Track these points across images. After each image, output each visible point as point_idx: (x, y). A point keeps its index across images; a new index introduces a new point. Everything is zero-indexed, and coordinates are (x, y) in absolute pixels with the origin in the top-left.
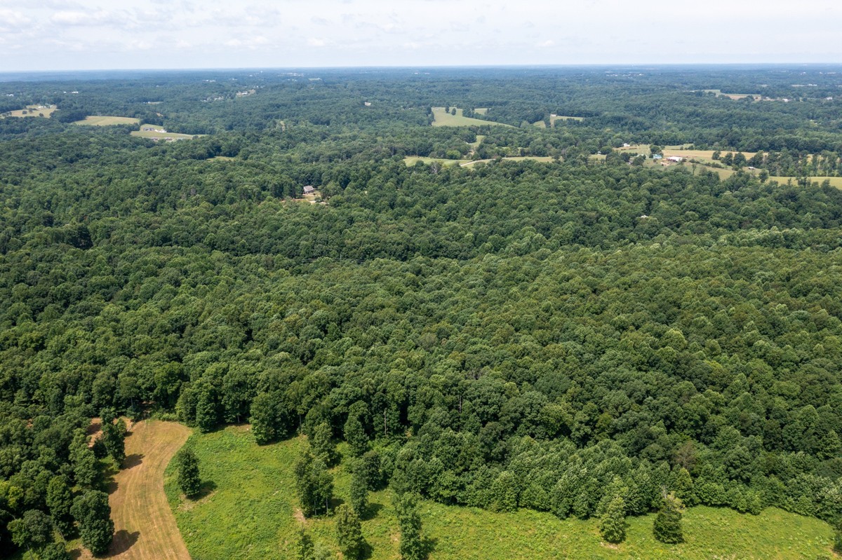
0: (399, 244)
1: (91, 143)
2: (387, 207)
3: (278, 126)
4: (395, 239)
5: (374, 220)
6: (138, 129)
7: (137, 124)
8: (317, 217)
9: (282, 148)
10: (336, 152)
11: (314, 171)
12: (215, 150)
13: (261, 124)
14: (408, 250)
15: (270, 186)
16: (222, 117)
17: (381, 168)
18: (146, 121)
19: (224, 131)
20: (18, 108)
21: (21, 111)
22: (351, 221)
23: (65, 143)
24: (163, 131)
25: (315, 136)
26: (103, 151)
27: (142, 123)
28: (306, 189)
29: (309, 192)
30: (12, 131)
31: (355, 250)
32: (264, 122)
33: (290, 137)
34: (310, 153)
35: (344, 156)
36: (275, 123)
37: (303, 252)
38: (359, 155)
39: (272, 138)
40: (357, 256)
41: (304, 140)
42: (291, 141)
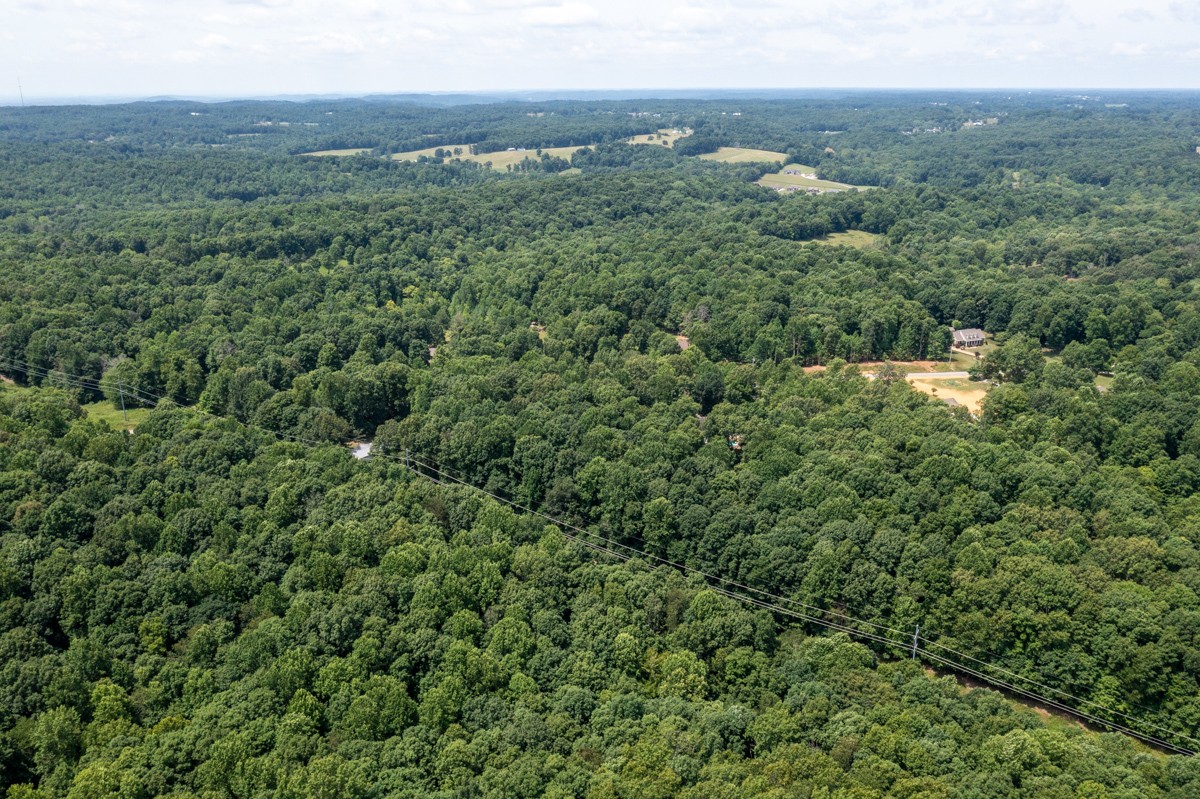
0: (1143, 639)
1: (672, 188)
2: (1154, 447)
3: (1005, 182)
4: (1134, 613)
5: (1087, 504)
6: (775, 172)
7: (778, 163)
8: (906, 459)
9: (983, 225)
10: (1087, 246)
11: (996, 295)
12: (850, 219)
13: (976, 175)
14: (1178, 667)
15: (864, 324)
16: (917, 159)
17: (1181, 305)
18: (796, 160)
19: (909, 183)
20: (647, 132)
21: (647, 136)
22: (1011, 490)
23: (632, 186)
24: (813, 177)
25: (1062, 205)
26: (679, 204)
27: (789, 162)
28: (961, 336)
29: (970, 344)
30: (611, 163)
31: (977, 615)
32: (982, 171)
33: (1010, 204)
34: (1033, 242)
35: (1103, 258)
36: (1002, 175)
37: (812, 577)
38: (1138, 260)
39: (970, 205)
40: (980, 636)
41: (1038, 213)
42: (1010, 212)
